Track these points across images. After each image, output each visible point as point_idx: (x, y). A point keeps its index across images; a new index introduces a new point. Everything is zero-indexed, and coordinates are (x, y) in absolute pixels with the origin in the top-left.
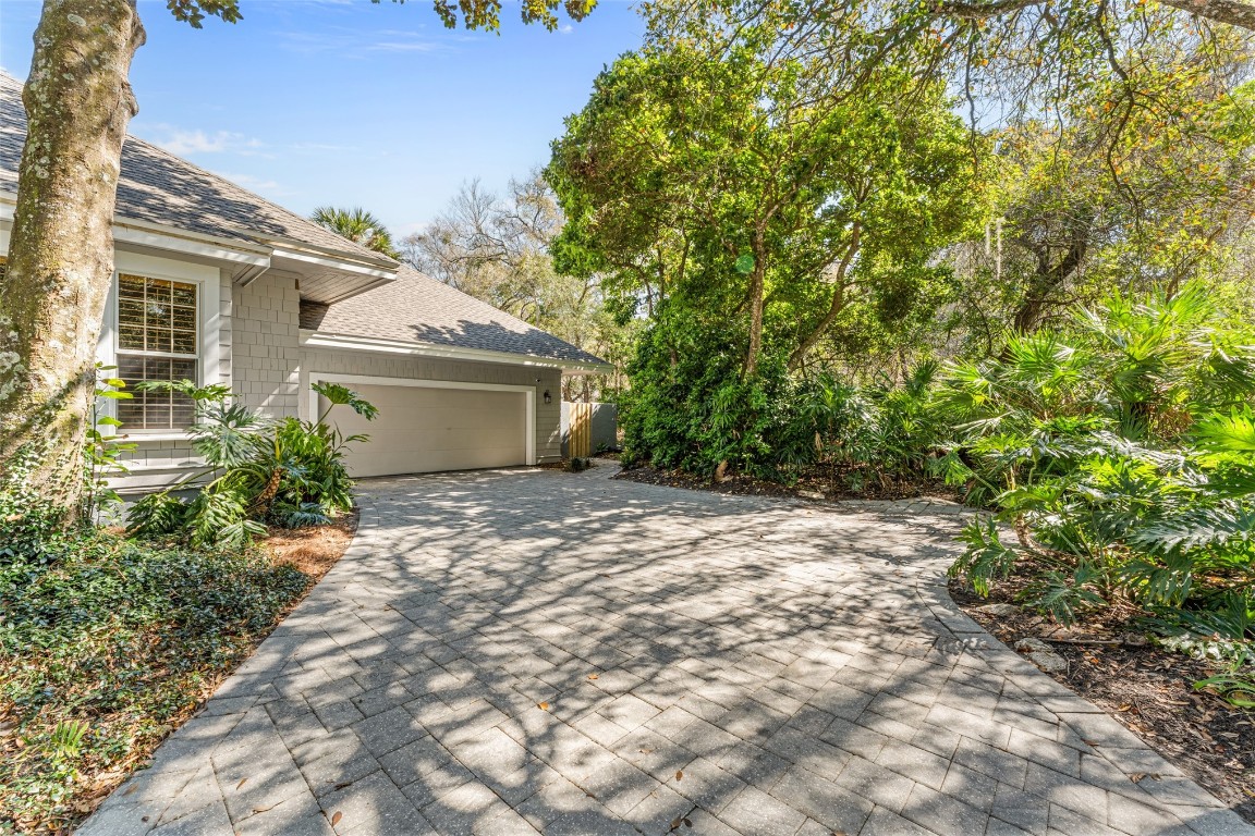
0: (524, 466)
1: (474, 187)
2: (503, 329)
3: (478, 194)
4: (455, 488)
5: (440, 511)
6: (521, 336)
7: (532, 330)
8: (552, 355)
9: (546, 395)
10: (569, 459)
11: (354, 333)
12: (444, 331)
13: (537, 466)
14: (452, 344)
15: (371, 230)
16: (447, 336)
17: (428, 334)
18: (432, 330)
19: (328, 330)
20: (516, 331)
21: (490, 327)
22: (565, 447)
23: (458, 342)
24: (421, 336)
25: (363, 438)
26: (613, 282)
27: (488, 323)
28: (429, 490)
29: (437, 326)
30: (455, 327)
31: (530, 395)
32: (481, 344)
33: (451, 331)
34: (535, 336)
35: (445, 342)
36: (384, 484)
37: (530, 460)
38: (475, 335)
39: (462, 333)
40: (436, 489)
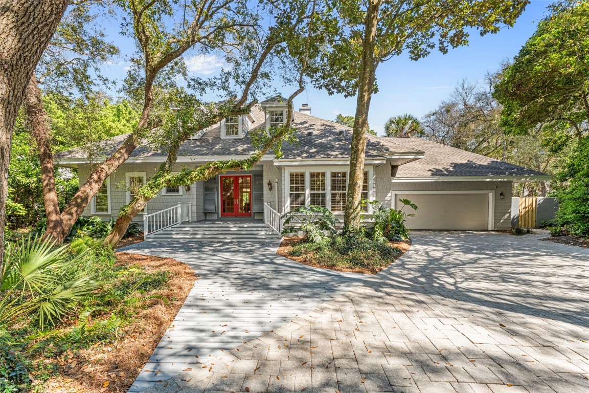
0: (487, 230)
1: (463, 84)
2: (475, 164)
3: (466, 87)
4: (449, 236)
5: (440, 243)
6: (485, 166)
7: (493, 162)
8: (505, 174)
9: (501, 194)
10: (517, 229)
11: (407, 176)
12: (443, 170)
13: (495, 231)
14: (447, 175)
15: (411, 121)
16: (445, 172)
17: (437, 173)
18: (438, 170)
19: (399, 176)
20: (482, 164)
21: (467, 164)
22: (515, 222)
23: (450, 174)
24: (433, 174)
25: (412, 215)
26: (552, 126)
27: (466, 162)
28: (437, 236)
29: (440, 168)
30: (449, 167)
31: (491, 196)
32: (462, 173)
33: (447, 170)
34: (494, 165)
35: (444, 175)
36: (420, 233)
37: (490, 228)
38: (459, 169)
39: (452, 170)
40: (440, 236)
